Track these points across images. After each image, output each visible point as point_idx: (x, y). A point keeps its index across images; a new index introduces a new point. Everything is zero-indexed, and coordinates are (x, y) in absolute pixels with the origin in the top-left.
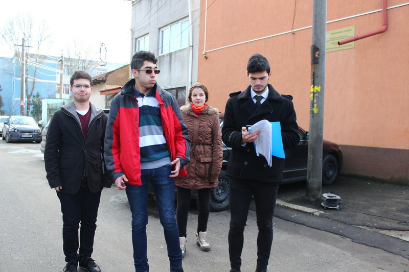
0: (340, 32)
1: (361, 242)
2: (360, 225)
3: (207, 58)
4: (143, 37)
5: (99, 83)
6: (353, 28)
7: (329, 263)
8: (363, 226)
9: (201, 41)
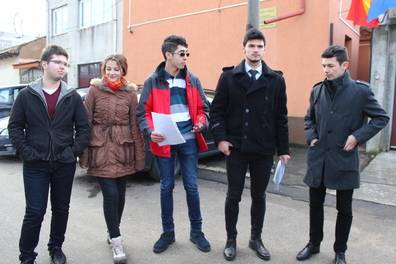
0: (263, 12)
1: (300, 199)
2: (295, 185)
3: (132, 33)
4: (61, 9)
5: (11, 56)
6: (275, 9)
7: (281, 219)
8: (298, 185)
9: (126, 15)
